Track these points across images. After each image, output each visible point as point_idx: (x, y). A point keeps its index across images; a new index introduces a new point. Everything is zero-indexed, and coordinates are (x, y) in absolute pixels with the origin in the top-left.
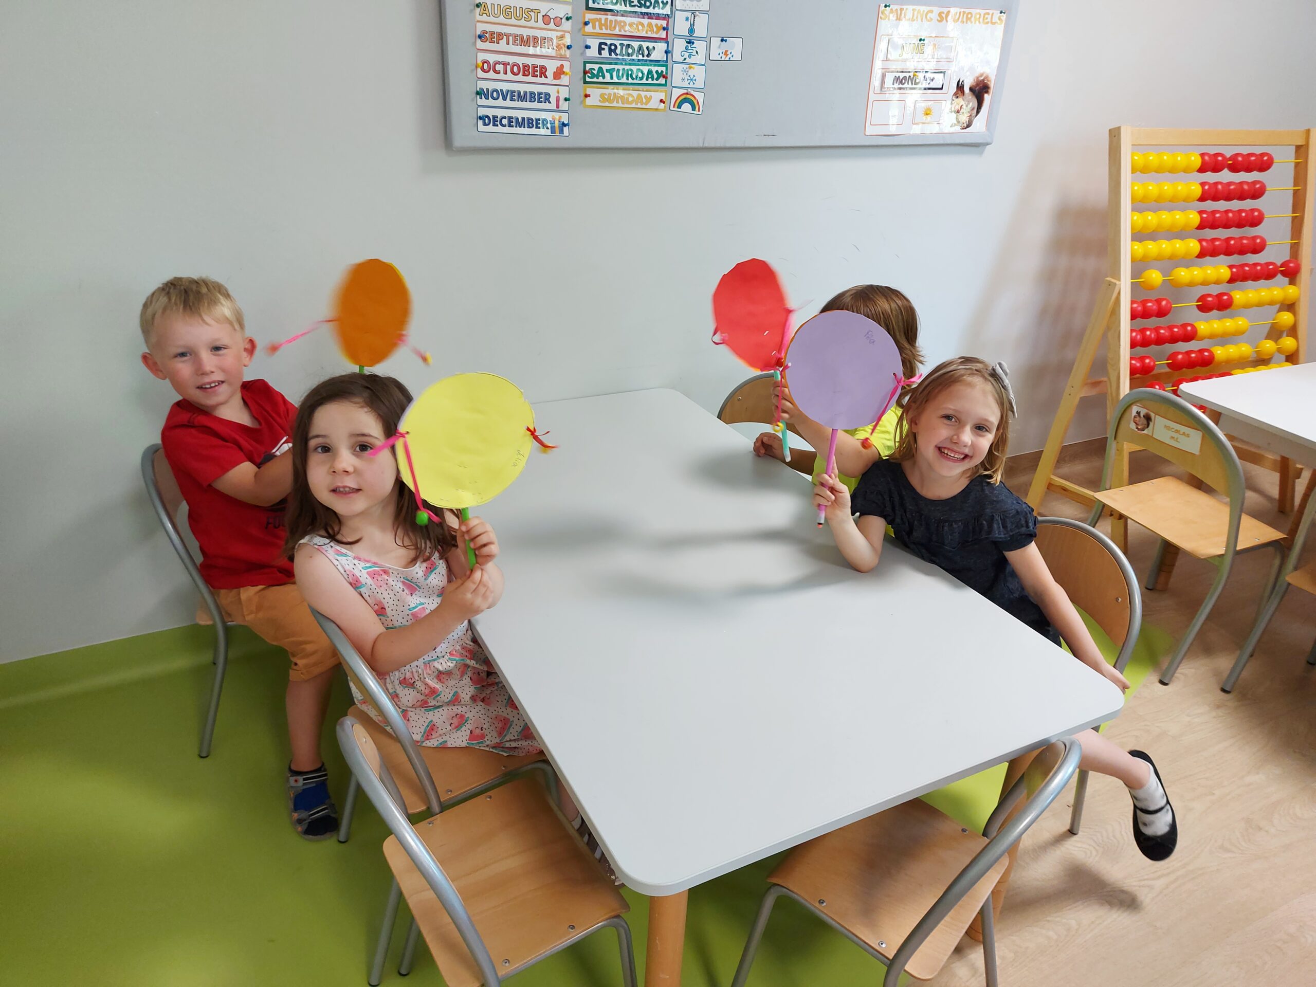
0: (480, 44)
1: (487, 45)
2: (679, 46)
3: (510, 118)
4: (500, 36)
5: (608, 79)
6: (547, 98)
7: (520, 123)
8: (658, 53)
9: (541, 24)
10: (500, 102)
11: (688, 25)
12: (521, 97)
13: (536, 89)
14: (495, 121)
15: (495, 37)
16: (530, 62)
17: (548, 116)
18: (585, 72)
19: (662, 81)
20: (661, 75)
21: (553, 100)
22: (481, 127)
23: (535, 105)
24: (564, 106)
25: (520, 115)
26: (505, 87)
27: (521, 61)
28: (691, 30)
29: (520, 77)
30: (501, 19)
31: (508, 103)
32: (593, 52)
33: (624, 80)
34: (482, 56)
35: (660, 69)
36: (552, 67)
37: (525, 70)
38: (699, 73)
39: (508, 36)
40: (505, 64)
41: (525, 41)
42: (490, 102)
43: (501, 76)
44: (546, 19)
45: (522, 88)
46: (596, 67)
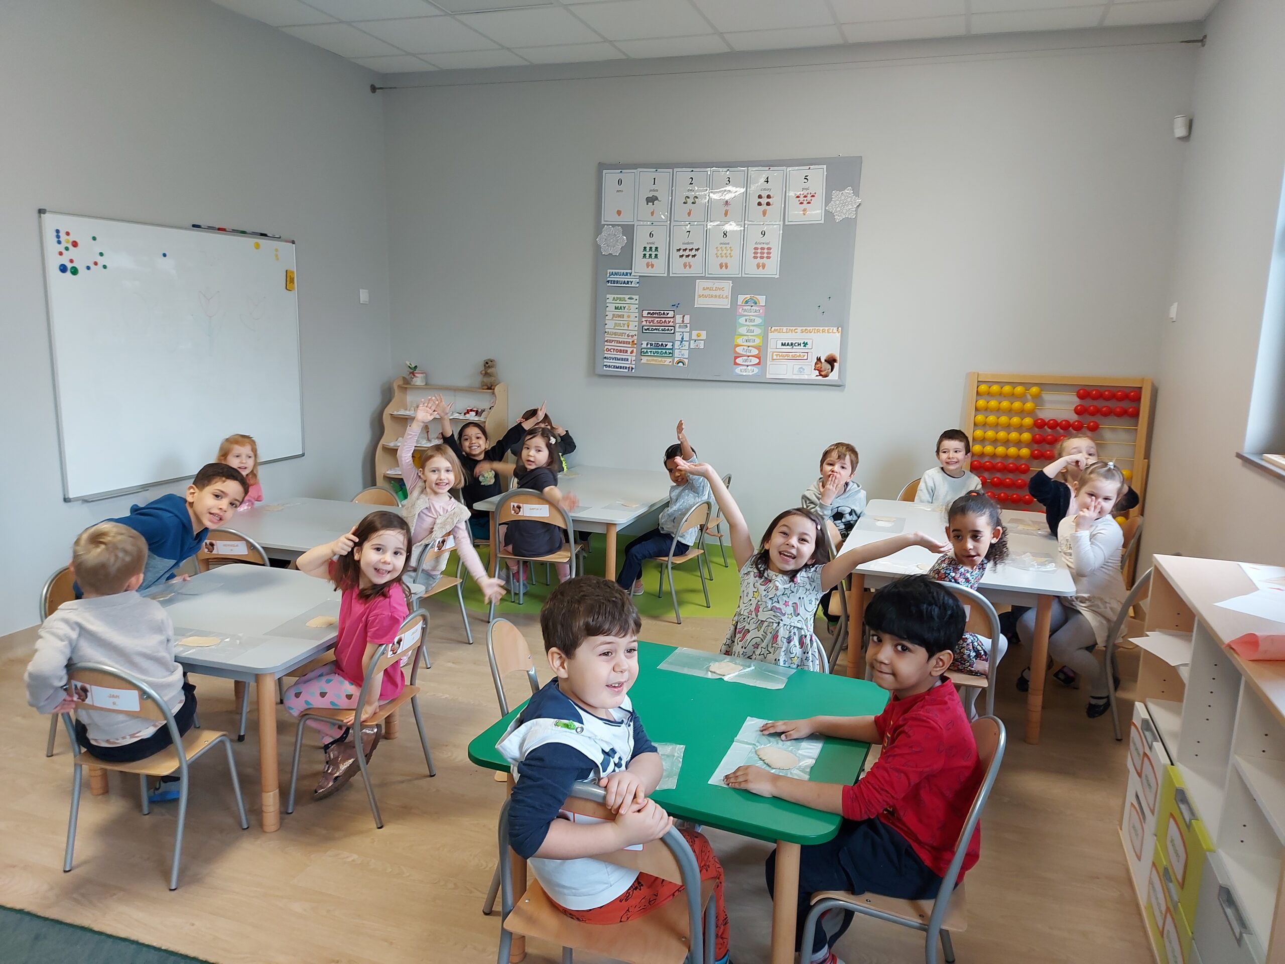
0: (606, 343)
1: (609, 344)
2: (677, 344)
3: (614, 366)
4: (613, 341)
5: (649, 354)
6: (627, 360)
7: (617, 368)
8: (669, 346)
9: (626, 337)
10: (611, 361)
11: (681, 336)
12: (618, 359)
13: (624, 357)
14: (609, 366)
15: (611, 341)
16: (622, 348)
17: (628, 366)
18: (641, 352)
19: (671, 355)
20: (670, 353)
21: (630, 360)
22: (605, 368)
23: (623, 362)
24: (634, 362)
25: (618, 365)
26: (613, 356)
27: (619, 348)
28: (682, 338)
29: (618, 353)
30: (613, 336)
31: (614, 361)
32: (644, 346)
33: (656, 354)
34: (606, 347)
35: (670, 351)
37: (621, 351)
38: (686, 354)
39: (615, 340)
40: (614, 349)
41: (620, 343)
42: (608, 361)
43: (612, 353)
44: (628, 336)
45: (619, 357)
46: (645, 350)
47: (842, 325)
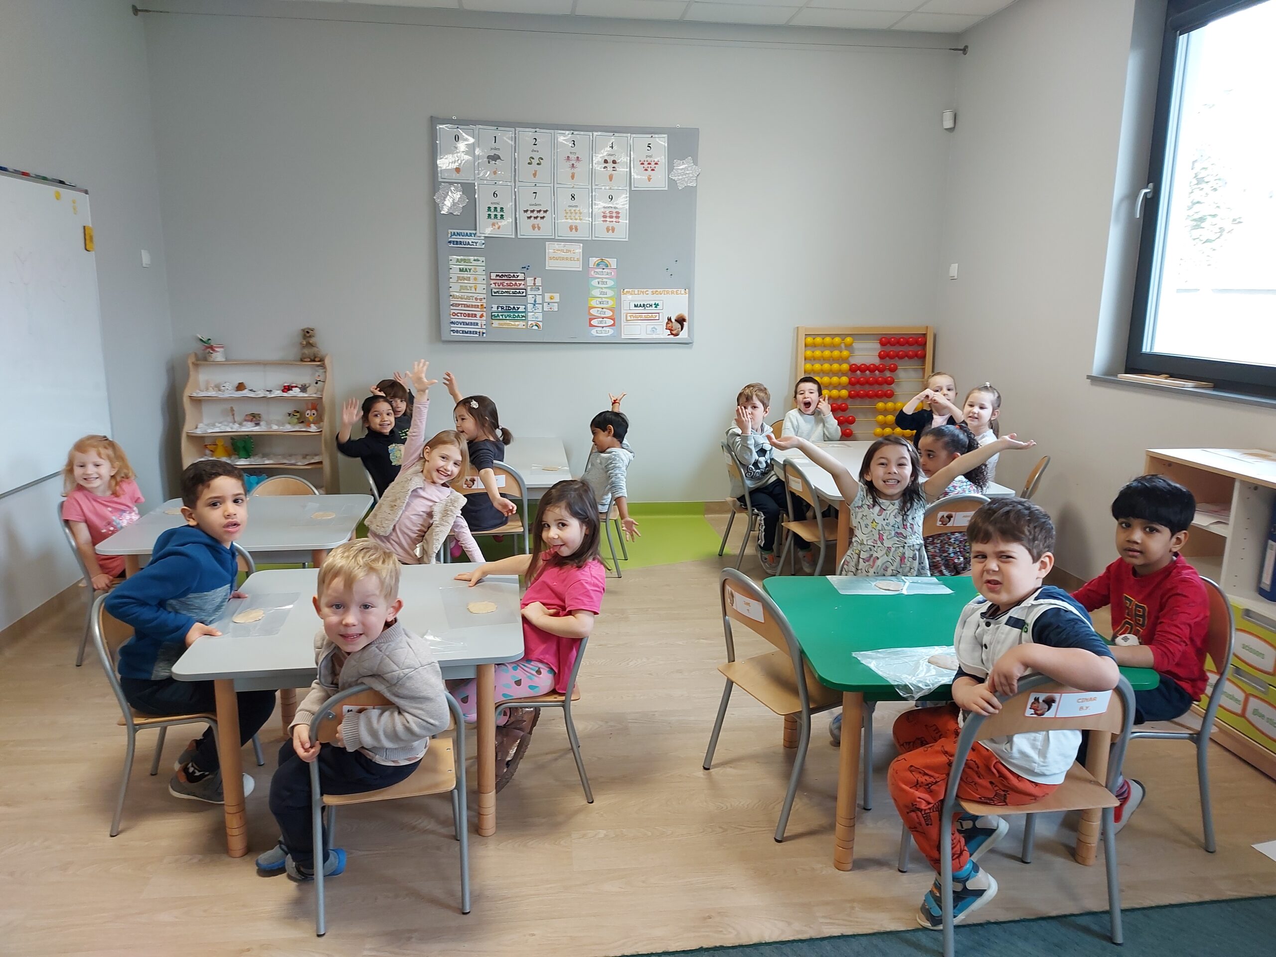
0: (452, 307)
1: (455, 308)
2: (530, 307)
3: (463, 331)
4: (459, 304)
5: (501, 318)
6: (477, 324)
7: (467, 333)
8: (522, 309)
9: (474, 300)
10: (459, 326)
11: (533, 299)
12: (467, 324)
13: (473, 321)
14: (457, 332)
15: (457, 305)
16: (470, 312)
17: (478, 330)
18: (492, 316)
19: (524, 318)
20: (523, 316)
21: (479, 325)
22: (452, 333)
23: (473, 327)
24: (484, 327)
25: (467, 330)
26: (461, 321)
27: (467, 312)
28: (535, 301)
29: (467, 318)
30: (460, 300)
31: (462, 326)
32: (495, 309)
33: (508, 318)
34: (452, 311)
35: (522, 314)
36: (479, 314)
37: (469, 315)
38: (540, 317)
39: (462, 304)
40: (461, 313)
41: (468, 306)
42: (456, 325)
43: (459, 317)
44: (476, 299)
45: (467, 321)
46: (496, 314)
47: (688, 287)
